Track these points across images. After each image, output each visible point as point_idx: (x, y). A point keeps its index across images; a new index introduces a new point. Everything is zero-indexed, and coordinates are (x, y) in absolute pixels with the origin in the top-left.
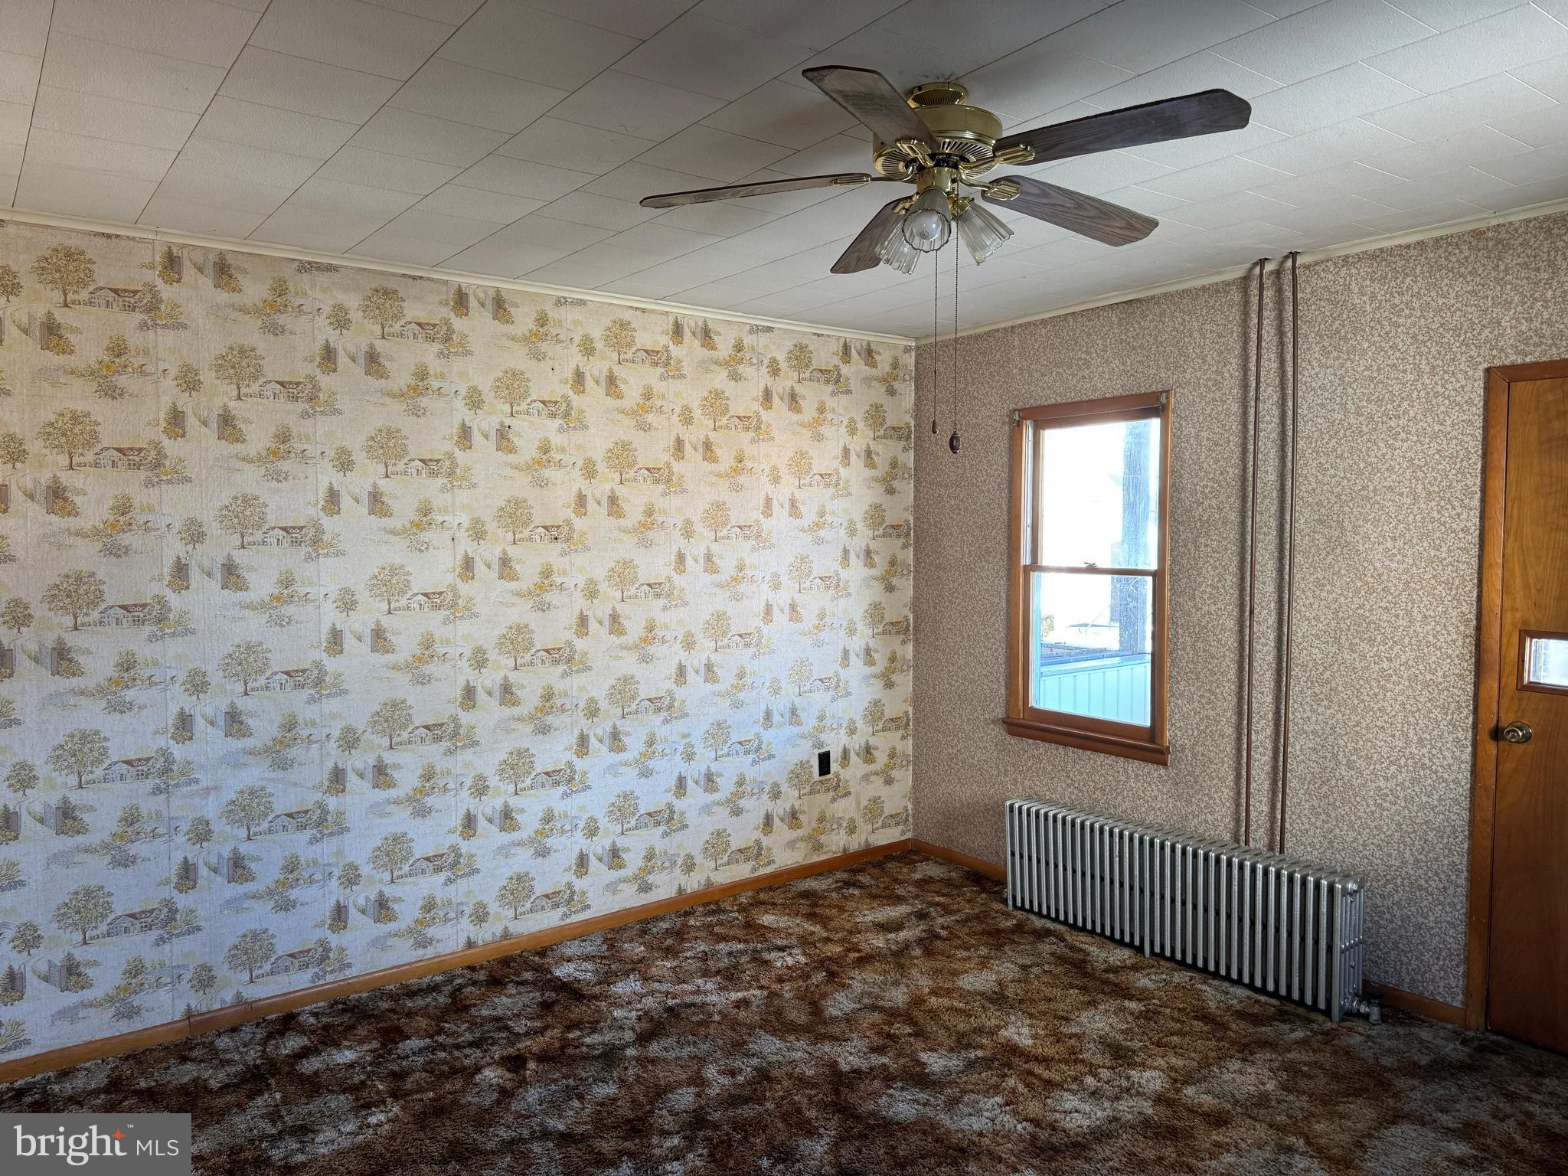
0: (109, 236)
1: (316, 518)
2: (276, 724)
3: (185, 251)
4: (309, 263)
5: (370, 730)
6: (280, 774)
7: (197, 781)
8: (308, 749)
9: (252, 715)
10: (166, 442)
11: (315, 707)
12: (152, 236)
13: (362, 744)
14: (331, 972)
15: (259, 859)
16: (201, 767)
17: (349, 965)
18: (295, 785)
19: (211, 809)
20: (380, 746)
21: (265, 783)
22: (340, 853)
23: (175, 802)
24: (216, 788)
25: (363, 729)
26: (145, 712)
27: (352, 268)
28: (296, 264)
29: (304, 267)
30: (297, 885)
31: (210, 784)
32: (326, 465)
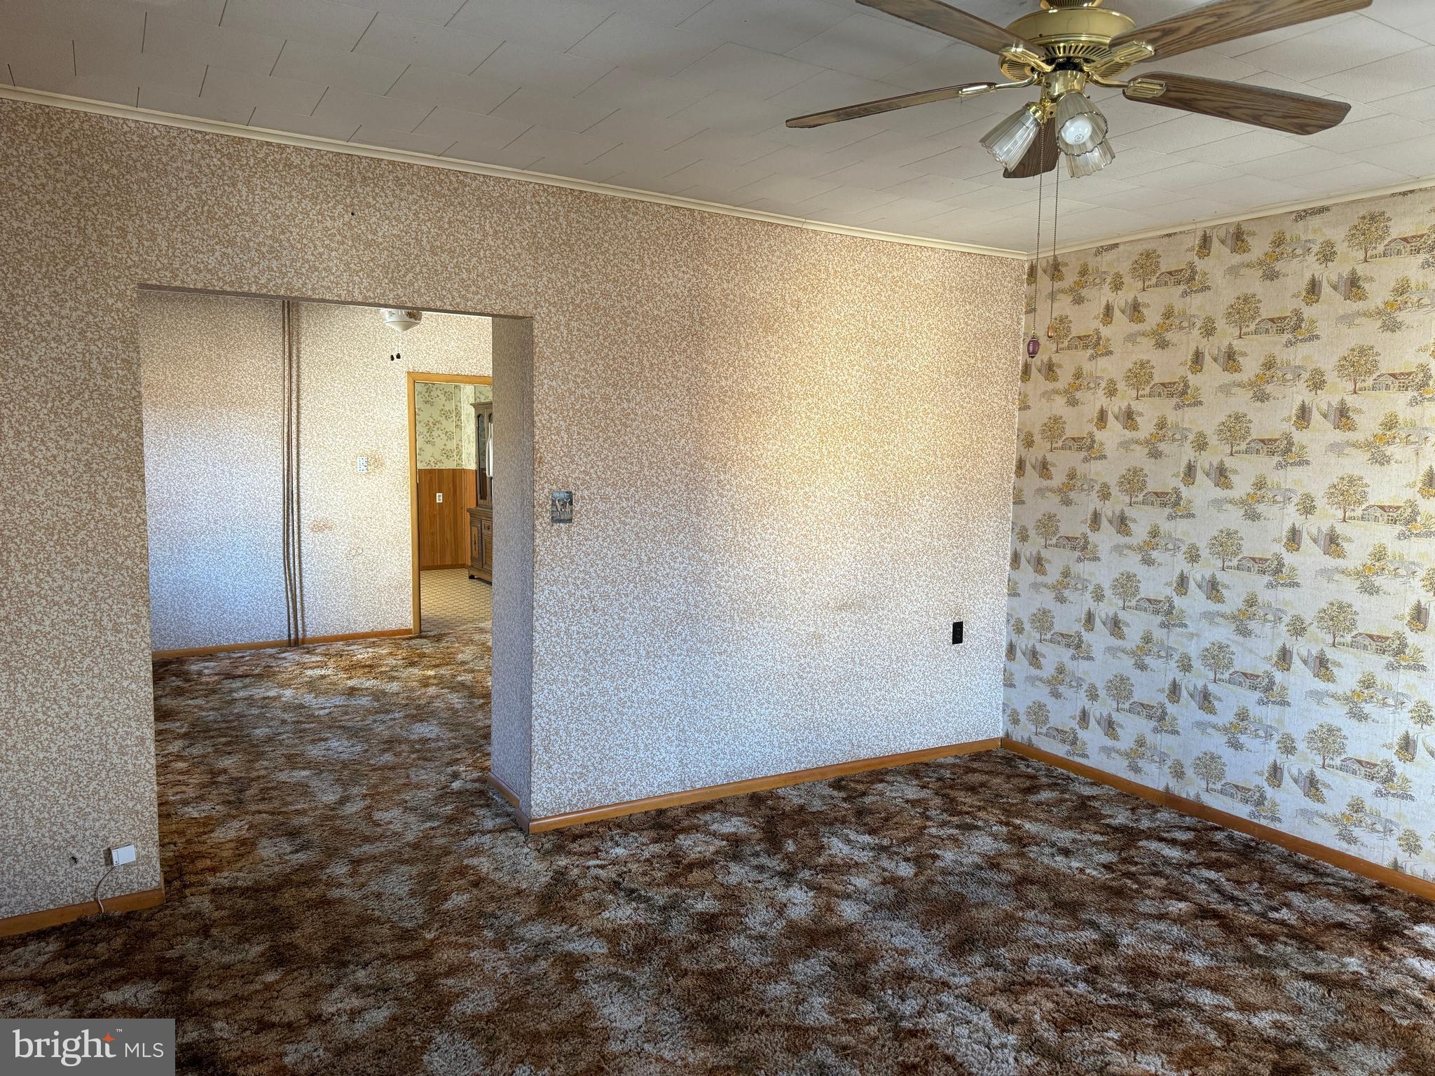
0: (1169, 235)
1: (1288, 432)
2: (1242, 599)
3: (1215, 231)
4: (1305, 211)
5: (1316, 624)
6: (1240, 639)
7: (1186, 626)
8: (1263, 625)
9: (1227, 587)
10: (1190, 377)
11: (1272, 592)
12: (1194, 227)
13: (1307, 635)
14: (1265, 817)
15: (1220, 699)
16: (1191, 617)
17: (1279, 820)
18: (1251, 651)
19: (1194, 650)
20: (1323, 641)
21: (1230, 643)
22: (1280, 721)
23: (1173, 637)
24: (1197, 635)
25: (1310, 621)
26: (1160, 568)
27: (1342, 204)
28: (1294, 215)
29: (1300, 216)
30: (1245, 733)
31: (1195, 632)
32: (1302, 385)
